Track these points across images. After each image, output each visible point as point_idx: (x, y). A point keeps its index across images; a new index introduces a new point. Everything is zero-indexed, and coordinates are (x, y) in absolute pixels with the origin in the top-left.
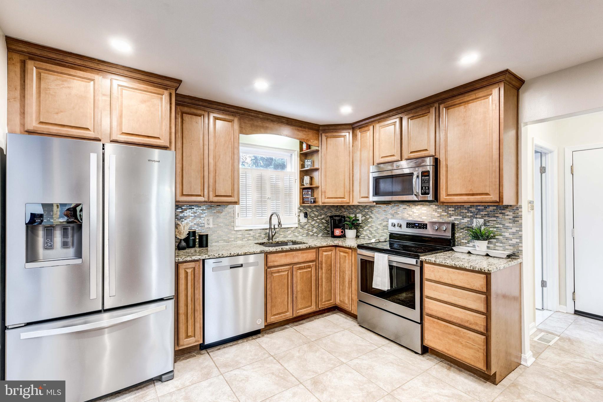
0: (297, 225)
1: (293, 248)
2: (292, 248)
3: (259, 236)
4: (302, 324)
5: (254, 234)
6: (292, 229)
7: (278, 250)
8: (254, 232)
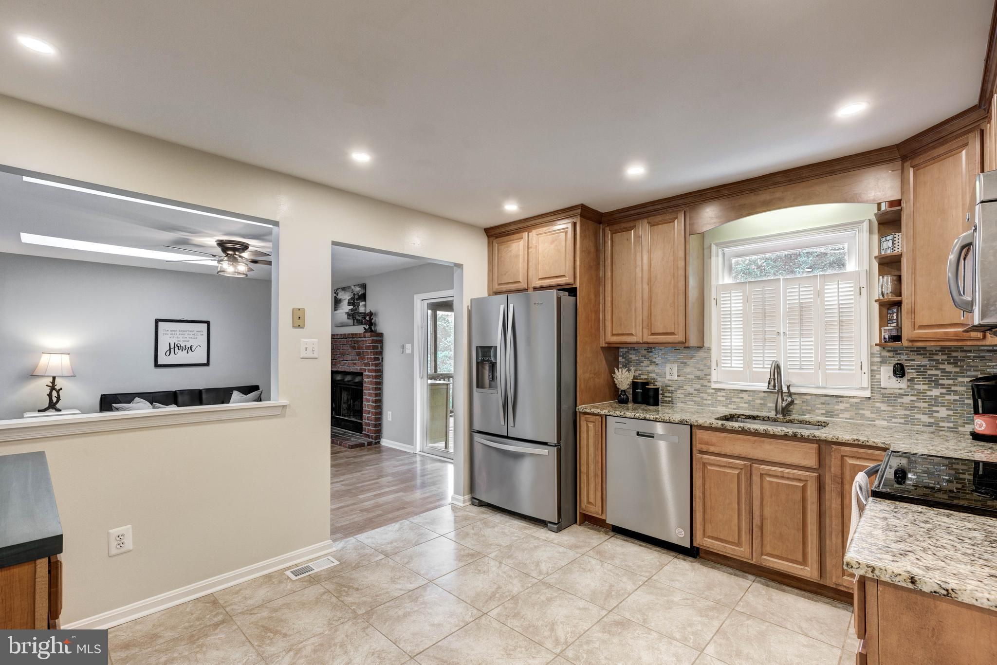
0: (868, 394)
1: (749, 429)
2: (746, 428)
3: (761, 404)
4: (784, 591)
5: (750, 398)
6: (851, 400)
7: (713, 426)
8: (751, 396)
